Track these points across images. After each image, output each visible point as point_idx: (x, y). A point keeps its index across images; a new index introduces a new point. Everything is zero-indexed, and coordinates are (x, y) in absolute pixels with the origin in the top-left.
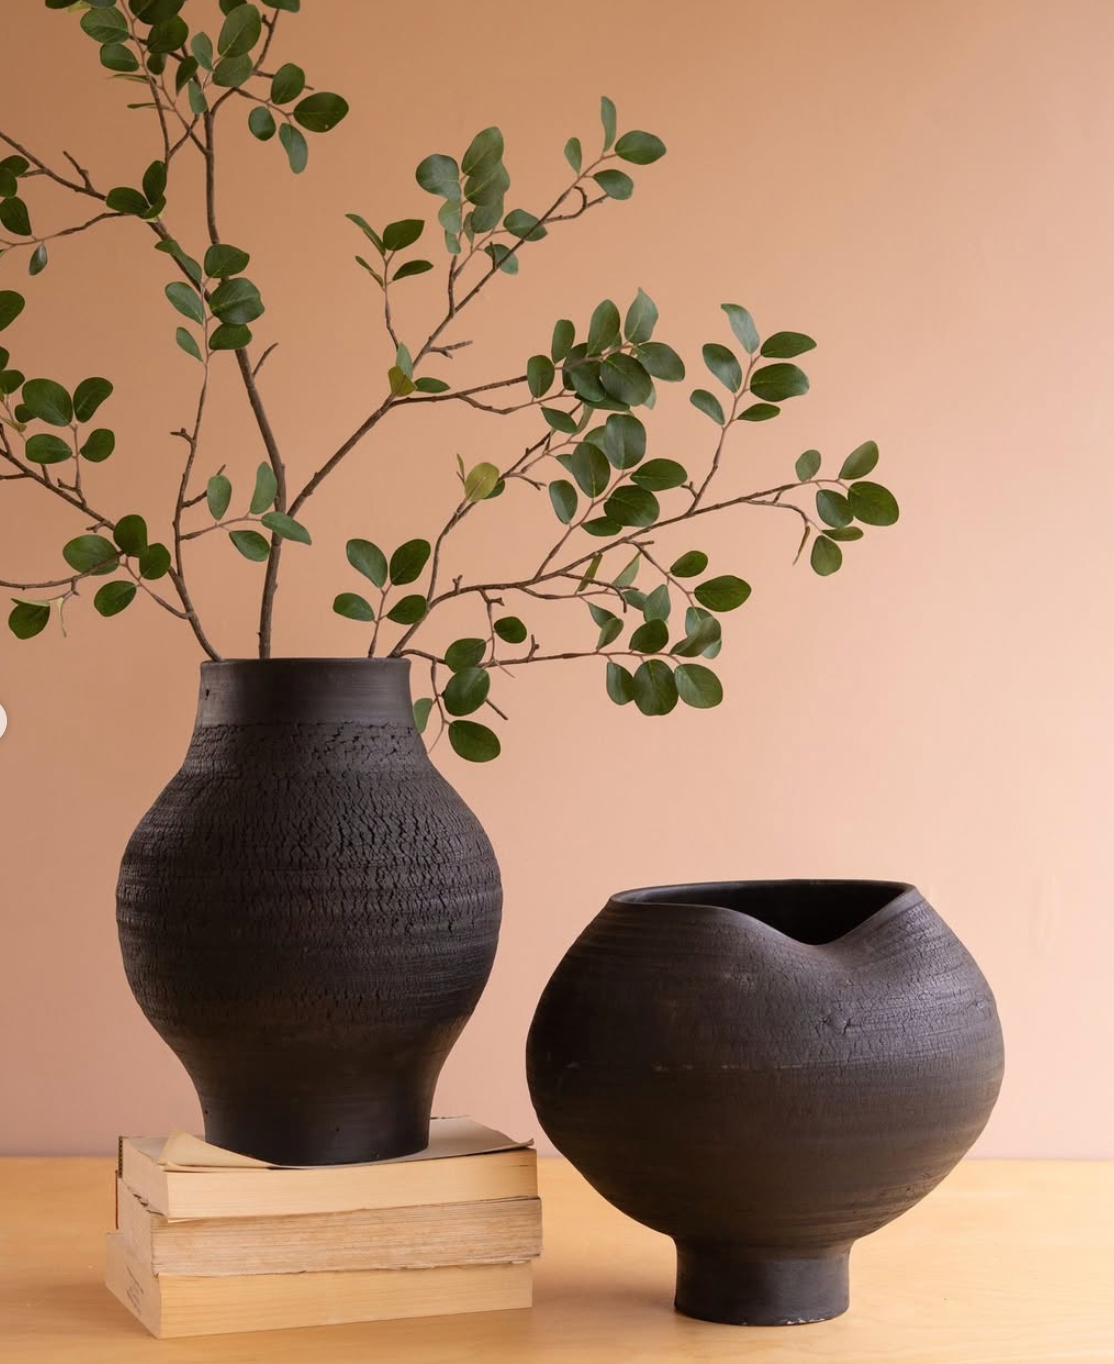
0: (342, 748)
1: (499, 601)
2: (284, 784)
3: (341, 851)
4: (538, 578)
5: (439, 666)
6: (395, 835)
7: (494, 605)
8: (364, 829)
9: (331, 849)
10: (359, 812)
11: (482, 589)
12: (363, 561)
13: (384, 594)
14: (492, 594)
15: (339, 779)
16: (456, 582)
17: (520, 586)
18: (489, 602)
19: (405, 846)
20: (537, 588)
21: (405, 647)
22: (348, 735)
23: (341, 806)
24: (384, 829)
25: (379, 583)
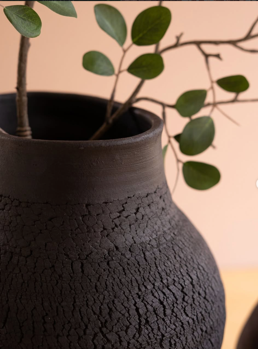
0: (127, 222)
1: (218, 56)
2: (77, 266)
3: (139, 331)
4: (248, 37)
5: (168, 110)
6: (180, 301)
7: (212, 60)
8: (156, 304)
9: (132, 331)
10: (150, 287)
11: (198, 43)
12: (108, 23)
13: (125, 51)
14: (209, 49)
15: (128, 255)
16: (178, 38)
17: (233, 43)
18: (207, 56)
19: (188, 309)
20: (246, 45)
21: (139, 95)
22: (130, 209)
23: (135, 284)
24: (172, 298)
25: (121, 42)
